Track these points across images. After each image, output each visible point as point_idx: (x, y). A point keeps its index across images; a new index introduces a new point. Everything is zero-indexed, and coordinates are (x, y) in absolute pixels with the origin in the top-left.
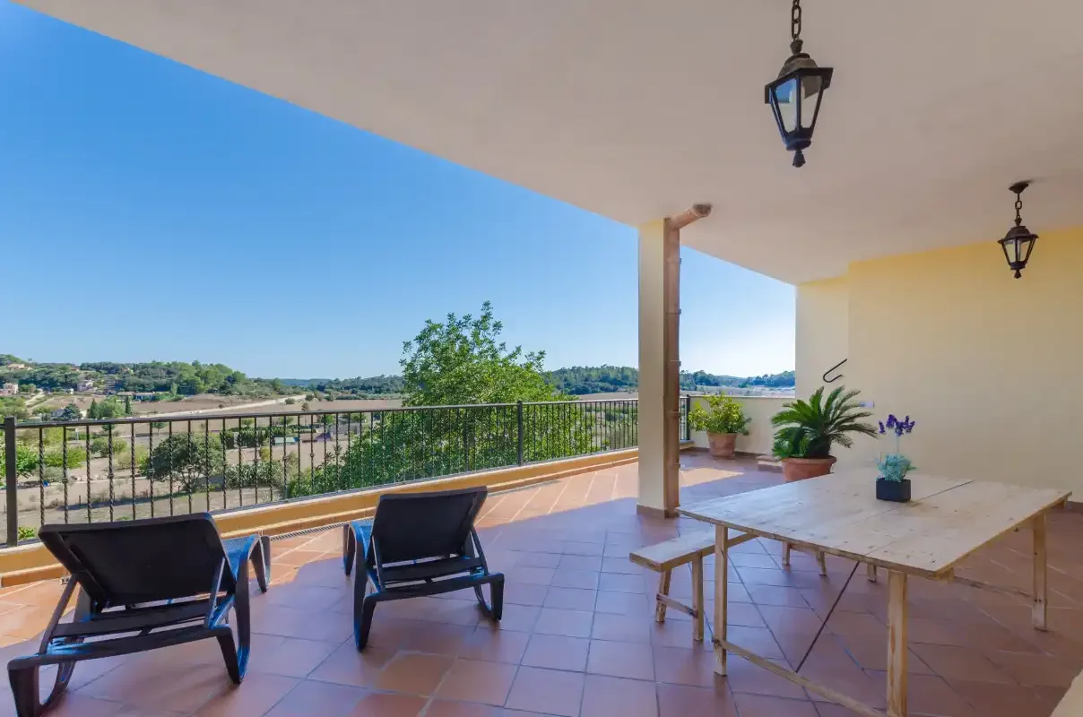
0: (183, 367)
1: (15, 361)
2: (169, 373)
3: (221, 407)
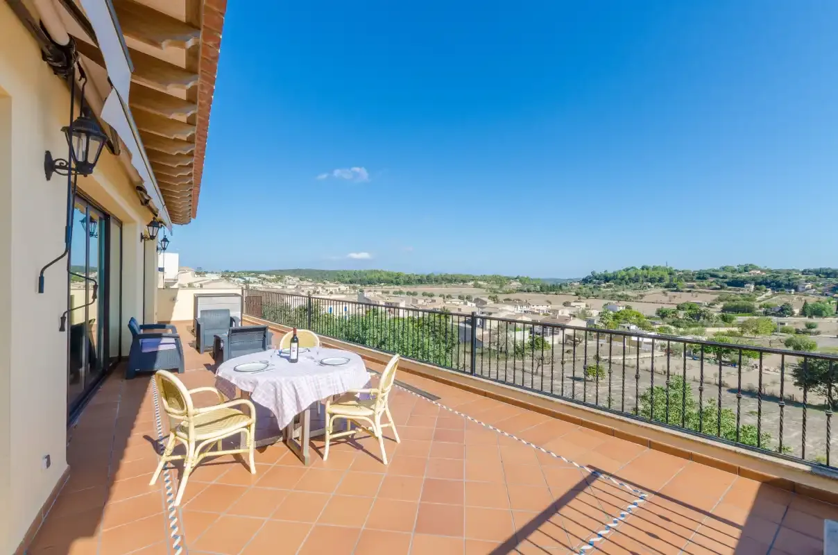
1: (755, 268)
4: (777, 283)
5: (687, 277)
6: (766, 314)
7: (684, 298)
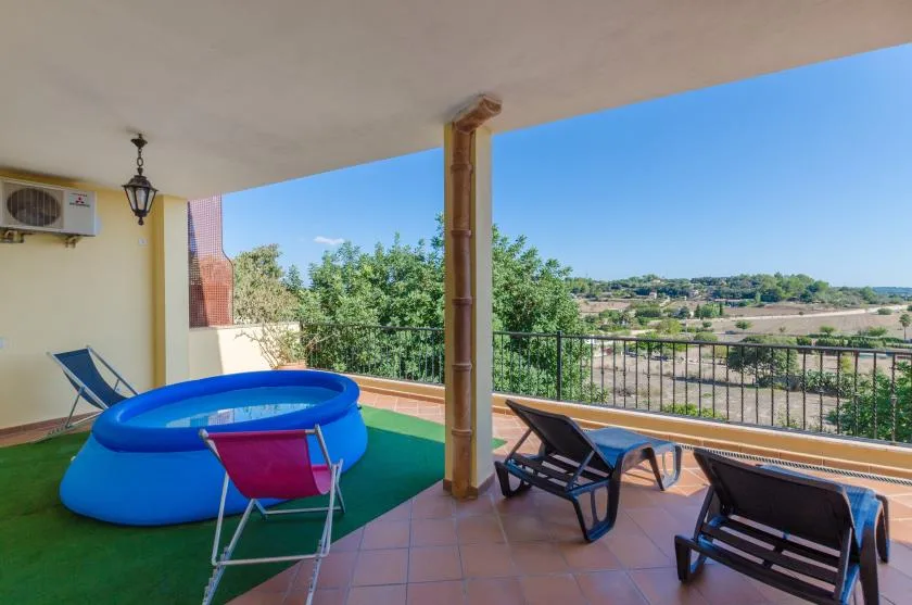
0: (766, 278)
1: (656, 278)
2: (754, 284)
3: (801, 314)
4: (673, 290)
5: (603, 287)
6: (669, 316)
7: (602, 307)
